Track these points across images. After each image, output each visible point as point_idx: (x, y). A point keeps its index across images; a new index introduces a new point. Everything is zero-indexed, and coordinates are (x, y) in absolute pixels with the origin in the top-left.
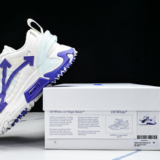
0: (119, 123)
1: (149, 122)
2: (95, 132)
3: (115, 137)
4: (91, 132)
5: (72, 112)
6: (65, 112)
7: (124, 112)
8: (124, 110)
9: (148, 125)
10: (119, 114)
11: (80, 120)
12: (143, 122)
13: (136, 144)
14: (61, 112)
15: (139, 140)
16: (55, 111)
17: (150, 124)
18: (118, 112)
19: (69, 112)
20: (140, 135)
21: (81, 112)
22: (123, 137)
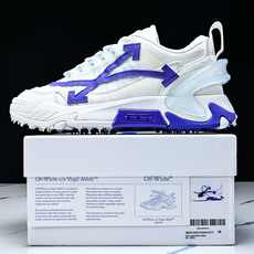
0: (157, 199)
1: (211, 195)
2: (116, 215)
3: (152, 223)
4: (109, 215)
5: (75, 180)
6: (64, 179)
7: (166, 179)
8: (167, 176)
9: (210, 201)
10: (159, 182)
11: (90, 193)
12: (201, 195)
13: (189, 235)
14: (55, 179)
15: (194, 228)
16: (46, 179)
17: (212, 199)
18: (157, 178)
19: (69, 178)
20: (195, 218)
21: (91, 179)
22: (165, 223)
